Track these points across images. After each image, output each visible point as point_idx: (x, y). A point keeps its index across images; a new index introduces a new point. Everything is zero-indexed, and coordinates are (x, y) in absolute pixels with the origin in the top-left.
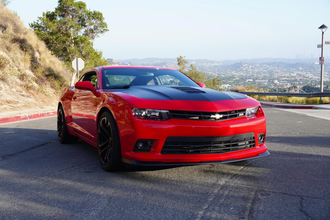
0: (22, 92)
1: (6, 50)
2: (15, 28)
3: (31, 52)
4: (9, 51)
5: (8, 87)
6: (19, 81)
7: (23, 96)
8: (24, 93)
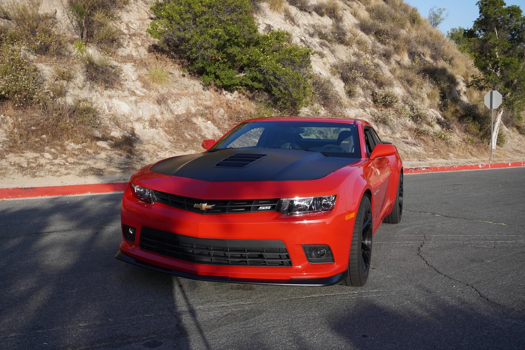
0: (408, 139)
1: (406, 84)
2: (434, 54)
3: (445, 85)
4: (411, 85)
5: (389, 132)
6: (410, 123)
7: (407, 143)
8: (410, 140)
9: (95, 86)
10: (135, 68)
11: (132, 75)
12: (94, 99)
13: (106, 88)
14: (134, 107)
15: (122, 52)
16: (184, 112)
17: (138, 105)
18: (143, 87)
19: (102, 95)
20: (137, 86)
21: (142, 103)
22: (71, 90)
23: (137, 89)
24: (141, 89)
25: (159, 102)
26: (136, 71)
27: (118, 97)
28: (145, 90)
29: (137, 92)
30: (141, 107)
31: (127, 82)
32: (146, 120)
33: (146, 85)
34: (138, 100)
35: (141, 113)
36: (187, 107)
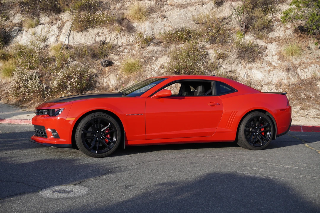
9: (242, 61)
10: (277, 46)
11: (273, 51)
12: (238, 70)
13: (249, 62)
14: (266, 75)
15: (272, 35)
16: (310, 76)
17: (270, 73)
18: (279, 59)
19: (245, 67)
20: (274, 59)
21: (274, 72)
22: (224, 66)
23: (273, 61)
24: (277, 61)
25: (288, 70)
26: (278, 48)
27: (256, 68)
28: (279, 62)
29: (273, 64)
30: (272, 74)
31: (267, 57)
32: (274, 83)
33: (281, 58)
34: (271, 70)
35: (271, 78)
36: (313, 73)
